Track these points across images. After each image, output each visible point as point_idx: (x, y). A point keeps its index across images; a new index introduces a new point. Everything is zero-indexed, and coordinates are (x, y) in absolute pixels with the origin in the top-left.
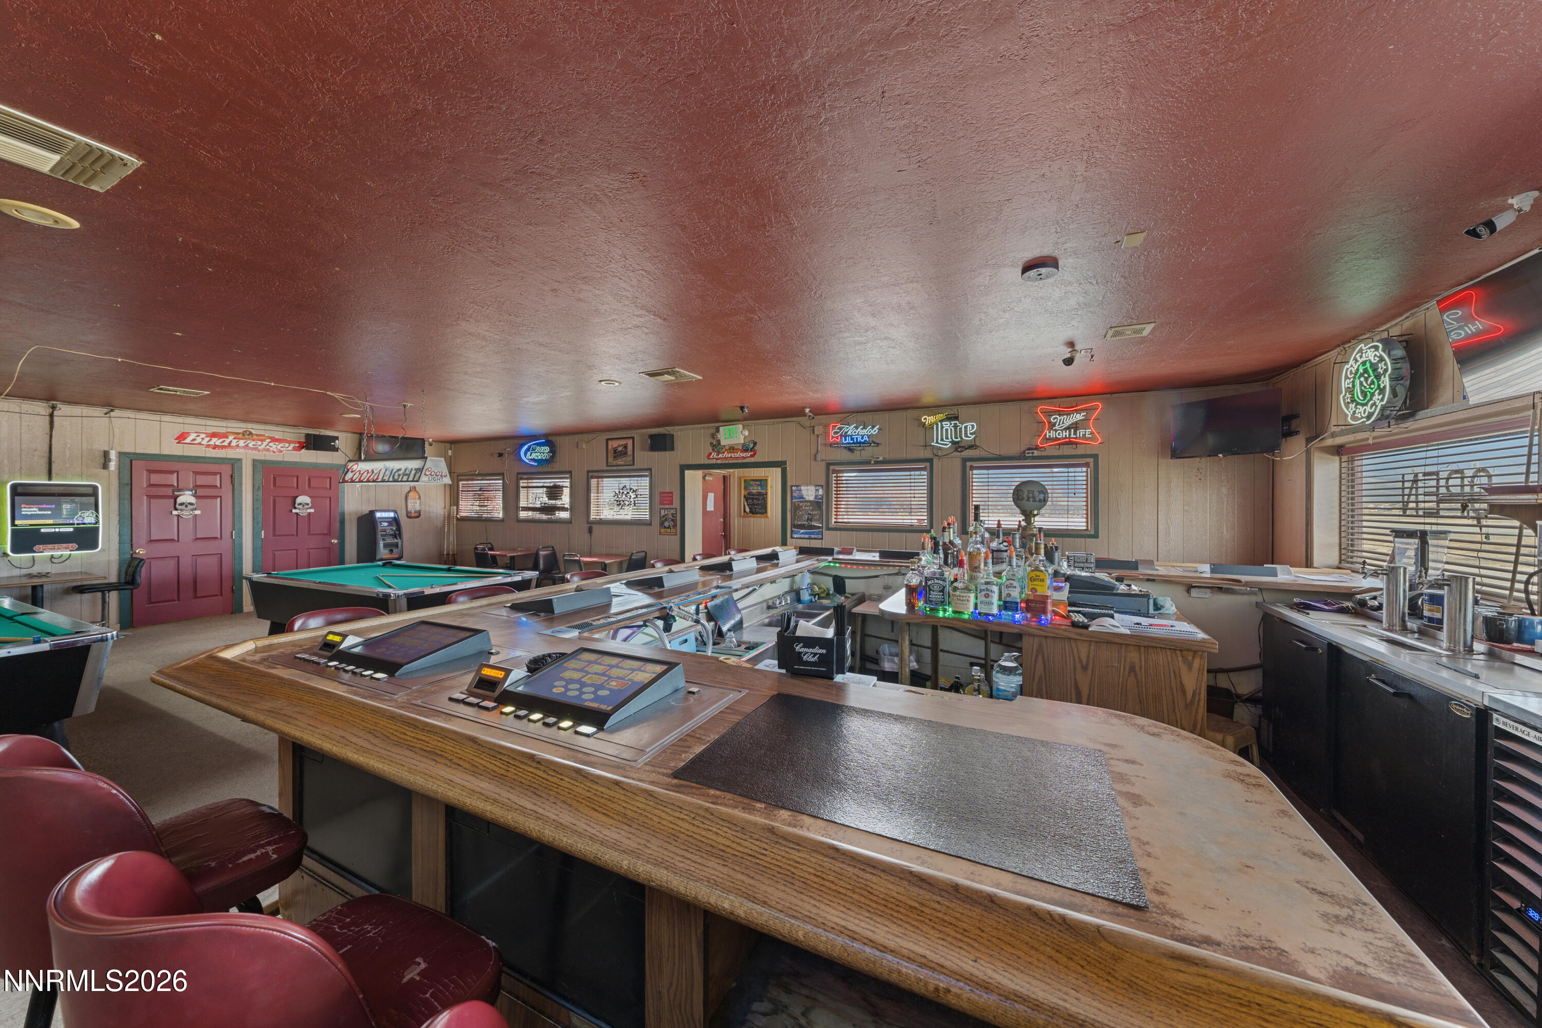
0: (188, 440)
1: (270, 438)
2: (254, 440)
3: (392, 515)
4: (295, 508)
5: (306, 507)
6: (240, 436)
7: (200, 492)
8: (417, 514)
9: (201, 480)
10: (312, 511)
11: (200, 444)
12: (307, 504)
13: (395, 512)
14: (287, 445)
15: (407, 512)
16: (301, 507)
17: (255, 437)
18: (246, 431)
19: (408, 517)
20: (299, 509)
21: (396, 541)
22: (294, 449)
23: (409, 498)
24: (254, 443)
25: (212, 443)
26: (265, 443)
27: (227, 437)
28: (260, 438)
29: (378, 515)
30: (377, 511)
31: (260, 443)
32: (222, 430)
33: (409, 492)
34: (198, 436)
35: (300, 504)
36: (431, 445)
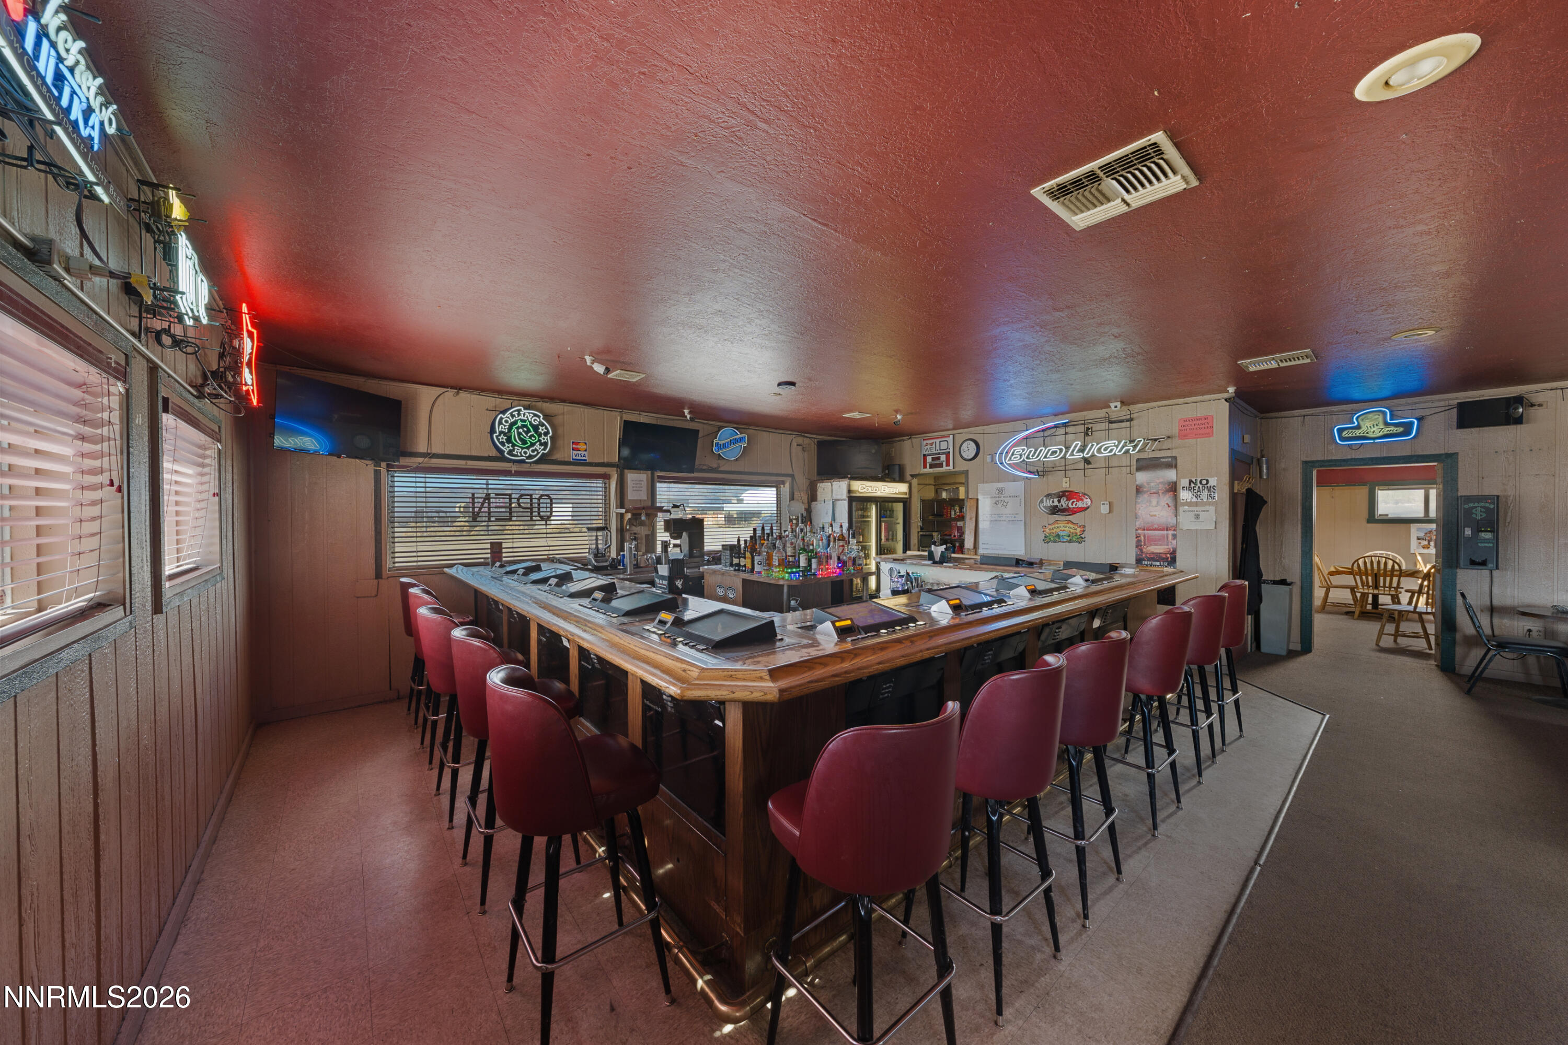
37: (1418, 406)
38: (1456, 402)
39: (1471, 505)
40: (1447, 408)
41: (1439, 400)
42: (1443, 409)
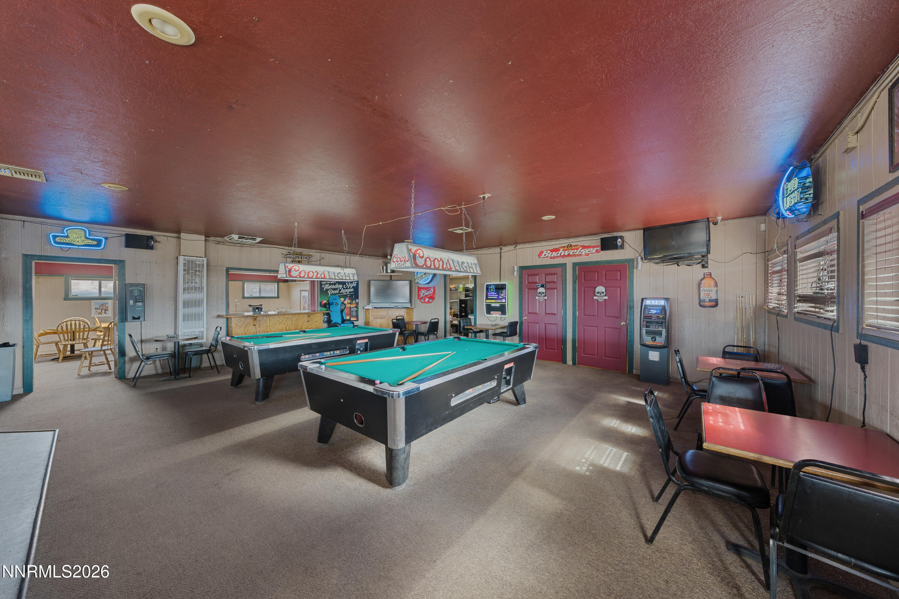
0: (543, 256)
1: (582, 246)
2: (573, 250)
3: (662, 303)
4: (596, 296)
5: (602, 294)
6: (566, 248)
7: (548, 286)
8: (713, 303)
9: (549, 278)
10: (606, 298)
11: (547, 257)
12: (603, 293)
13: (667, 299)
14: (592, 249)
15: (700, 301)
16: (599, 295)
17: (573, 247)
18: (568, 245)
19: (701, 306)
20: (598, 296)
21: (660, 329)
22: (597, 251)
23: (702, 285)
24: (572, 251)
25: (553, 255)
26: (579, 251)
27: (559, 250)
28: (576, 247)
29: (648, 302)
30: (646, 298)
31: (576, 251)
32: (557, 246)
33: (702, 280)
34: (547, 252)
35: (598, 293)
36: (715, 224)
37: (104, 231)
38: (124, 233)
39: (133, 288)
40: (120, 235)
41: (116, 230)
42: (118, 235)
